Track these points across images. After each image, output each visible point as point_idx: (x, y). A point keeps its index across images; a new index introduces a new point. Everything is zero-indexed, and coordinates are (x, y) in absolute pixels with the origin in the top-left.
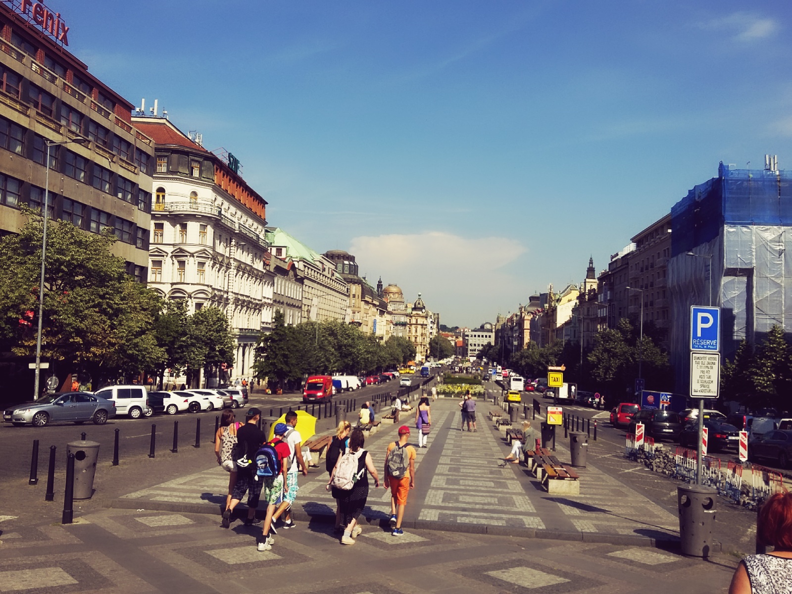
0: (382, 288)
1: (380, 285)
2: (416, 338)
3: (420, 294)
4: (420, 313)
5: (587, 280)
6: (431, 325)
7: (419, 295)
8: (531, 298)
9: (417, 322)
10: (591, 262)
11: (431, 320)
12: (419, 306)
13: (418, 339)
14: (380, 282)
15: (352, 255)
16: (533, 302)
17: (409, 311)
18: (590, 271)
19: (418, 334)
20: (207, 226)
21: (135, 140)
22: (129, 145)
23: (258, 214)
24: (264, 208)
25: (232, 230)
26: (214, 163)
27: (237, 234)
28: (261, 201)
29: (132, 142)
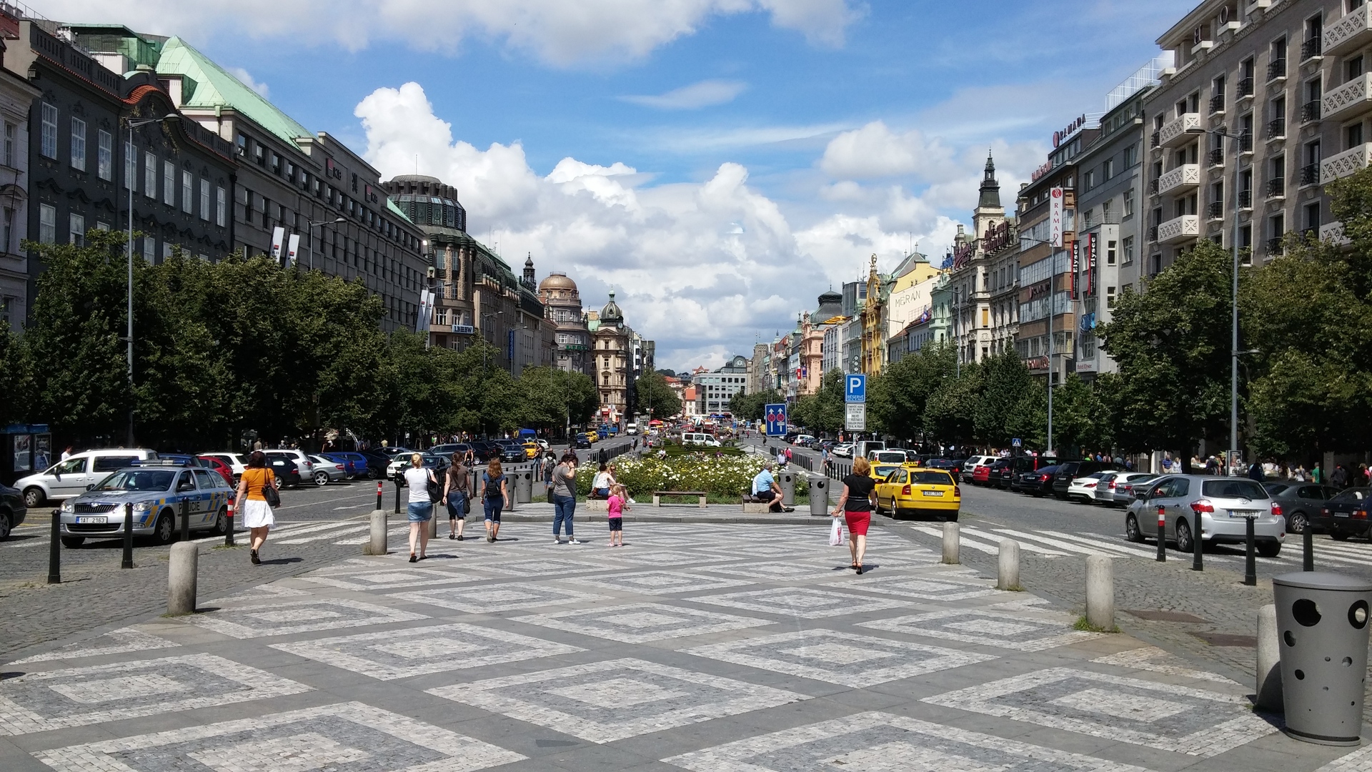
0: (533, 276)
1: (529, 270)
2: (606, 377)
3: (612, 292)
4: (614, 329)
5: (982, 210)
6: (638, 357)
7: (612, 296)
8: (824, 299)
9: (607, 346)
10: (990, 169)
11: (636, 347)
12: (611, 316)
13: (610, 379)
14: (529, 264)
15: (449, 184)
16: (825, 304)
17: (593, 325)
18: (989, 189)
19: (611, 370)
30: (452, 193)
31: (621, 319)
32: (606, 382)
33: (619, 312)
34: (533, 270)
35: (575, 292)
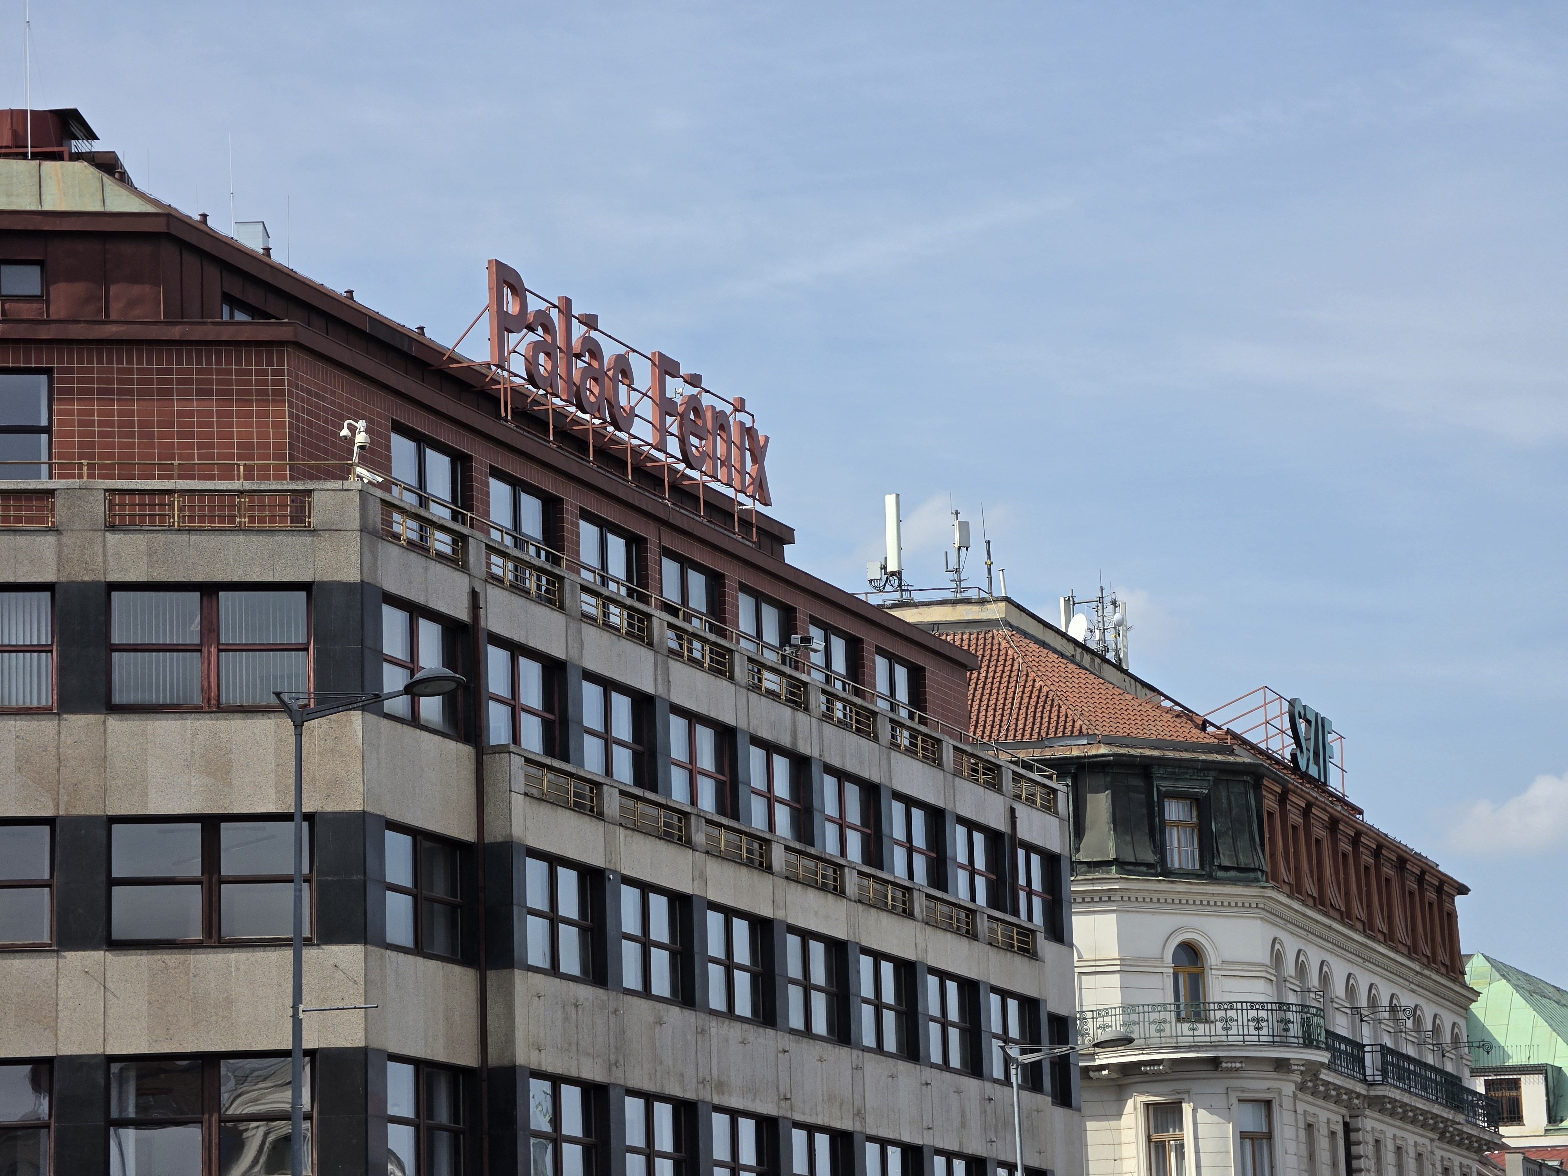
20: (1268, 1103)
21: (1012, 810)
22: (994, 838)
23: (1431, 961)
24: (1451, 918)
25: (1350, 1084)
26: (1257, 786)
27: (1378, 1104)
28: (1439, 890)
29: (1000, 824)
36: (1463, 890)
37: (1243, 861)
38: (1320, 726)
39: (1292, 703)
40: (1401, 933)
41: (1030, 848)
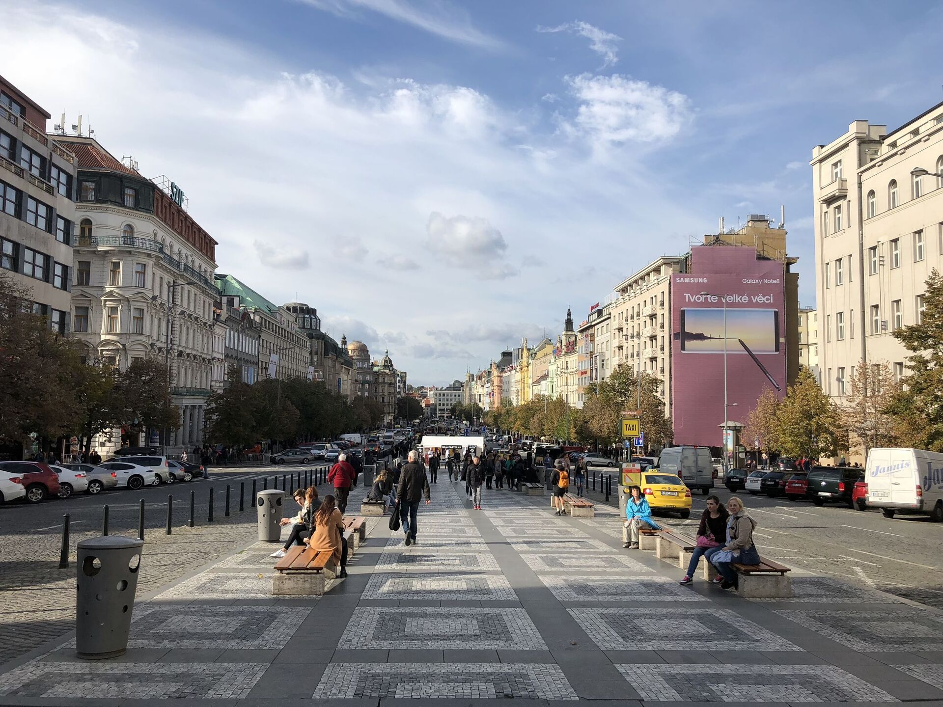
0: (346, 345)
1: (344, 342)
2: (383, 398)
3: (387, 351)
4: (387, 371)
7: (387, 353)
8: (503, 354)
10: (569, 314)
11: (398, 379)
12: (386, 364)
13: (385, 399)
14: (344, 338)
15: (313, 308)
17: (375, 369)
18: (569, 323)
19: (386, 394)
20: (145, 265)
21: (51, 153)
22: (43, 159)
23: (206, 255)
24: (213, 249)
25: (176, 271)
26: (154, 191)
27: (182, 276)
28: (210, 241)
29: (47, 156)
30: (313, 312)
31: (392, 365)
32: (383, 401)
33: (390, 361)
34: (346, 342)
35: (368, 351)
36: (217, 244)
37: (147, 207)
38: (180, 193)
39: (172, 183)
40: (197, 245)
41: (60, 170)
